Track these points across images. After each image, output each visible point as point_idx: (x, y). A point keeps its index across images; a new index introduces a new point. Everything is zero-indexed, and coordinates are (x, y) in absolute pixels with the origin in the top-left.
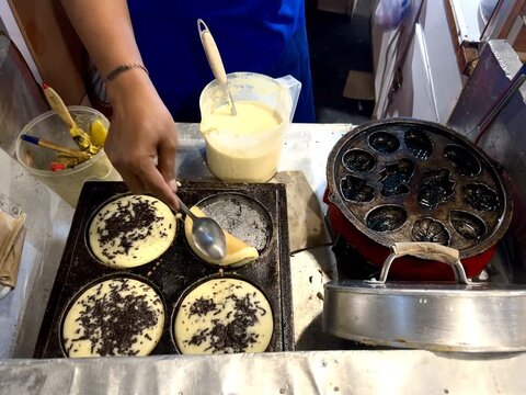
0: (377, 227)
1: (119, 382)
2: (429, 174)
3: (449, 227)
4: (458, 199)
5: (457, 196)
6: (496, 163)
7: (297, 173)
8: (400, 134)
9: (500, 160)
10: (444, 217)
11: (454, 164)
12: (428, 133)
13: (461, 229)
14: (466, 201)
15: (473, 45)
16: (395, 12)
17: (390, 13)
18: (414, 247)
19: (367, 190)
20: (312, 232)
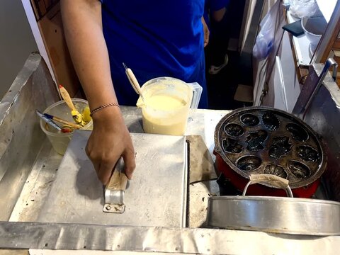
0: (243, 168)
1: (84, 237)
2: (276, 139)
3: (287, 170)
4: (294, 154)
5: (293, 152)
6: (318, 135)
7: (198, 136)
8: (260, 116)
9: (320, 133)
10: (284, 164)
11: (292, 134)
12: (277, 116)
13: (295, 172)
14: (298, 156)
15: (306, 67)
16: (264, 50)
17: (261, 50)
18: (261, 177)
19: (239, 147)
20: (206, 171)
